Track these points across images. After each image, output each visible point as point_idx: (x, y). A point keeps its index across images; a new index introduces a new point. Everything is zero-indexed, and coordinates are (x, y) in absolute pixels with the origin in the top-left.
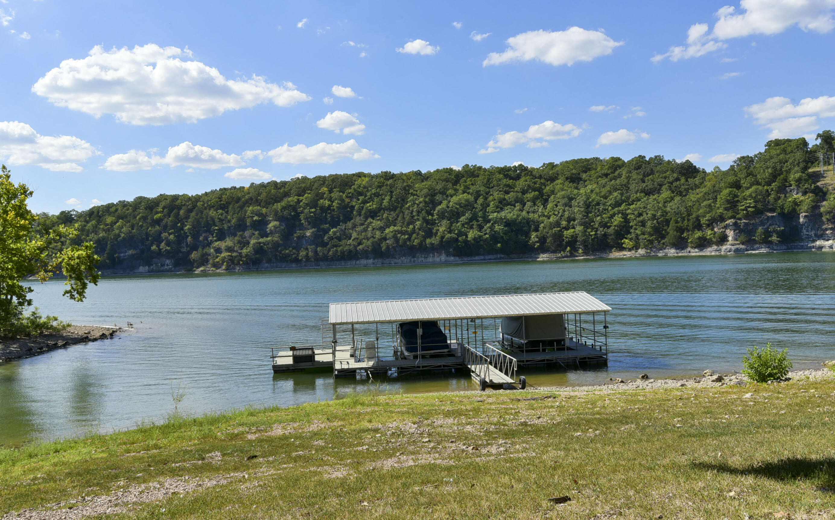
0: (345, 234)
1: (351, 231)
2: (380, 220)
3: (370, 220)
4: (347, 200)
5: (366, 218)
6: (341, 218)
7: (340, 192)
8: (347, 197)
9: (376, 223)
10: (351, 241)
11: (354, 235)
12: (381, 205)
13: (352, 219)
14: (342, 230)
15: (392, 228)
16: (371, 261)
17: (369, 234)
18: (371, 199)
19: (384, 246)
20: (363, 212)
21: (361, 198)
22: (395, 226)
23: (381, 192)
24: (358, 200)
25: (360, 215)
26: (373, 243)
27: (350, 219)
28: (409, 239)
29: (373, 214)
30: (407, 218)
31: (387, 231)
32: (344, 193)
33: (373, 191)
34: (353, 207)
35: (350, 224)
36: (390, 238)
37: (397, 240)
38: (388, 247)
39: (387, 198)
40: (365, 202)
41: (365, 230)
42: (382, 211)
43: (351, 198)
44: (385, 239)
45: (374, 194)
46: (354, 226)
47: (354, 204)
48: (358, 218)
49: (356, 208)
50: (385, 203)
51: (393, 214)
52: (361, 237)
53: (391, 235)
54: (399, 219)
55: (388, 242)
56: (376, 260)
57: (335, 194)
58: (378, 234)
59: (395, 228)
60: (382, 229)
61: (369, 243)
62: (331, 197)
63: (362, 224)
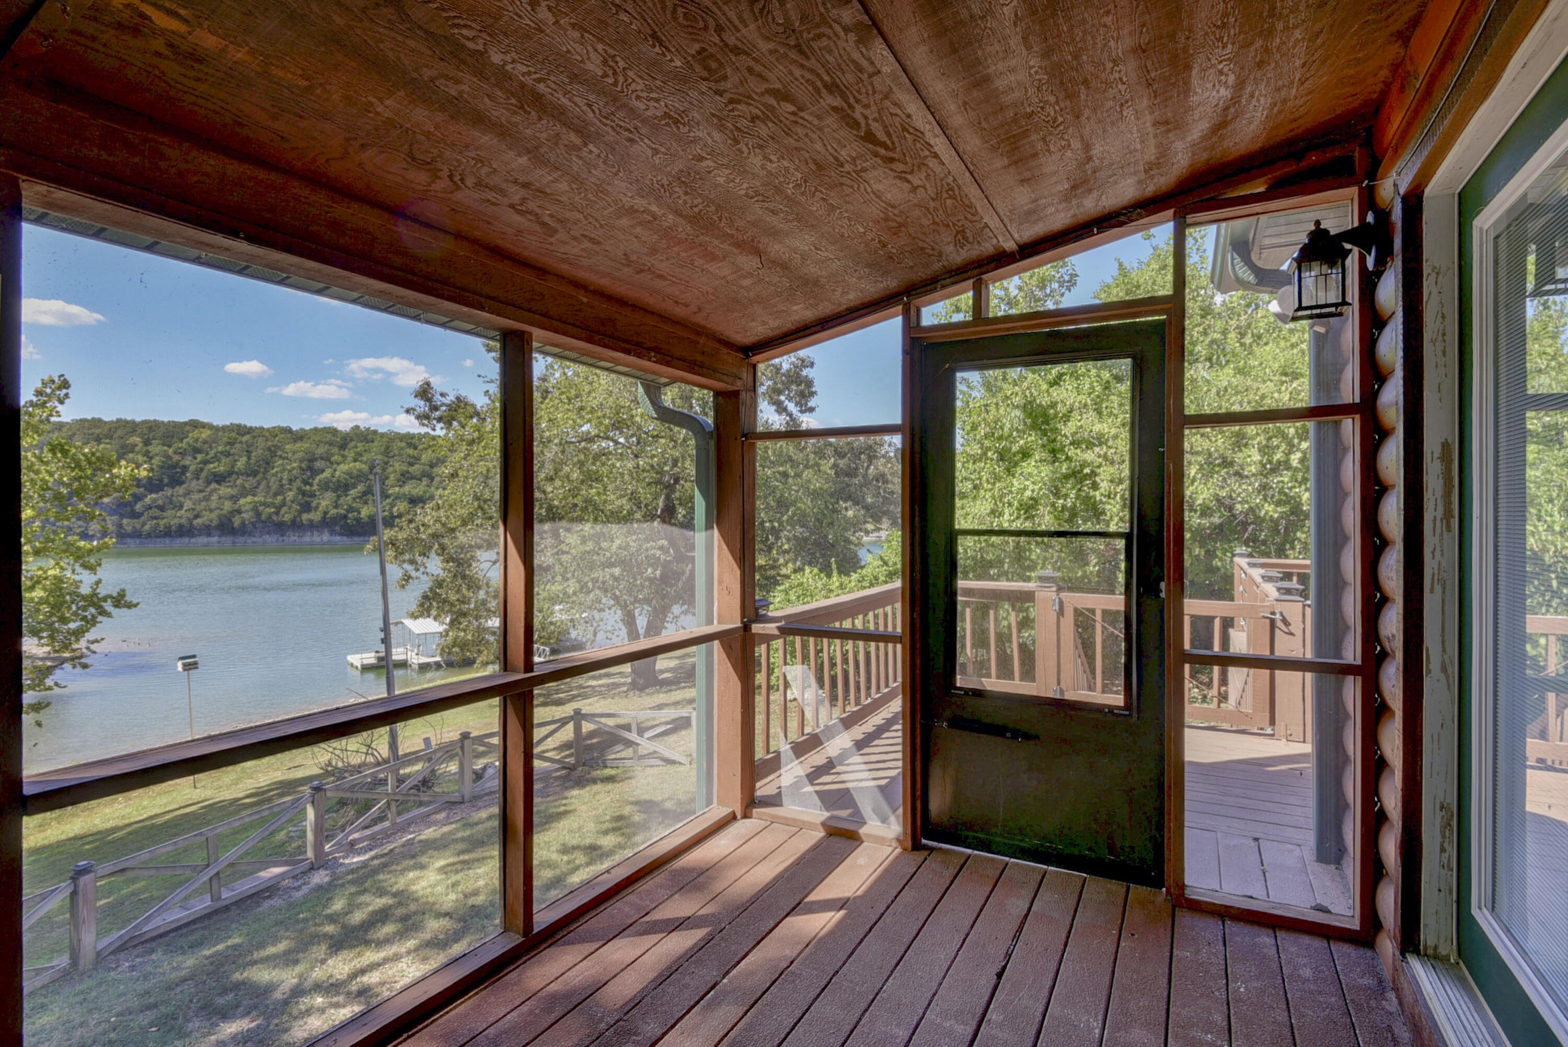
0: (171, 502)
1: (182, 499)
2: (232, 487)
3: (214, 486)
4: (176, 458)
5: (209, 483)
6: (166, 481)
7: (163, 445)
8: (175, 453)
9: (225, 490)
10: (183, 512)
11: (188, 504)
12: (233, 467)
13: (183, 483)
14: (167, 497)
15: (249, 499)
16: (215, 539)
17: (213, 505)
18: (216, 458)
19: (237, 521)
20: (203, 475)
21: (200, 457)
22: (254, 495)
23: (232, 451)
24: (195, 458)
25: (198, 479)
26: (219, 517)
27: (181, 483)
28: (277, 513)
29: (219, 479)
30: (274, 487)
31: (242, 501)
32: (170, 446)
33: (220, 448)
34: (185, 468)
35: (180, 490)
36: (247, 511)
37: (258, 514)
38: (243, 523)
39: (244, 459)
40: (206, 462)
41: (207, 499)
42: (234, 476)
43: (183, 454)
44: (239, 512)
45: (221, 453)
46: (187, 494)
47: (187, 463)
48: (194, 483)
49: (192, 468)
50: (241, 464)
51: (252, 481)
52: (198, 508)
53: (248, 507)
54: (262, 486)
55: (243, 515)
56: (223, 538)
57: (155, 448)
58: (228, 506)
59: (256, 499)
60: (234, 498)
61: (214, 515)
62: (148, 452)
63: (201, 491)
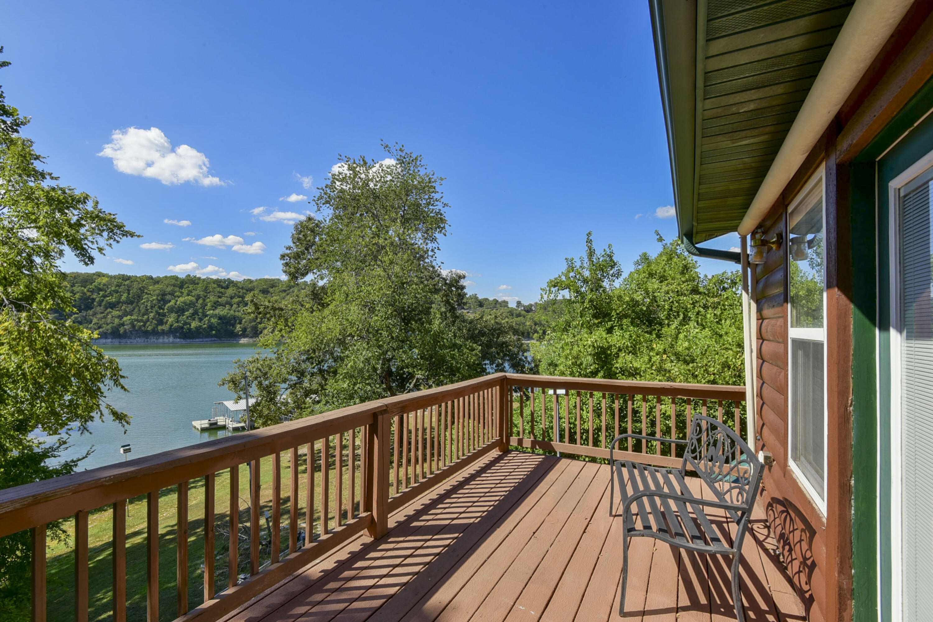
0: (85, 319)
1: (91, 317)
2: (119, 311)
3: (109, 310)
4: (88, 294)
5: (106, 309)
6: (83, 307)
7: (82, 286)
8: (88, 291)
9: (116, 313)
10: (91, 325)
11: (95, 320)
12: (120, 299)
13: (92, 308)
14: (83, 316)
15: (129, 317)
16: (110, 340)
17: (109, 321)
18: (111, 294)
19: (122, 330)
20: (104, 303)
21: (101, 293)
22: (132, 315)
23: (120, 290)
24: (99, 294)
25: (100, 306)
26: (112, 328)
27: (91, 308)
28: (144, 326)
29: (112, 306)
30: (143, 311)
31: (125, 319)
32: (85, 287)
33: (113, 288)
34: (94, 300)
35: (91, 312)
36: (127, 325)
37: (134, 326)
38: (125, 331)
39: (125, 295)
40: (105, 296)
41: (105, 317)
42: (121, 304)
43: (92, 292)
44: (123, 325)
45: (114, 291)
46: (95, 314)
47: (95, 297)
48: (98, 308)
49: (97, 300)
50: (123, 298)
51: (130, 307)
52: (101, 322)
53: (128, 322)
54: (136, 310)
55: (125, 327)
56: (114, 340)
57: (77, 289)
58: (117, 321)
59: (132, 317)
60: (121, 317)
61: (109, 327)
62: (73, 290)
63: (102, 313)
